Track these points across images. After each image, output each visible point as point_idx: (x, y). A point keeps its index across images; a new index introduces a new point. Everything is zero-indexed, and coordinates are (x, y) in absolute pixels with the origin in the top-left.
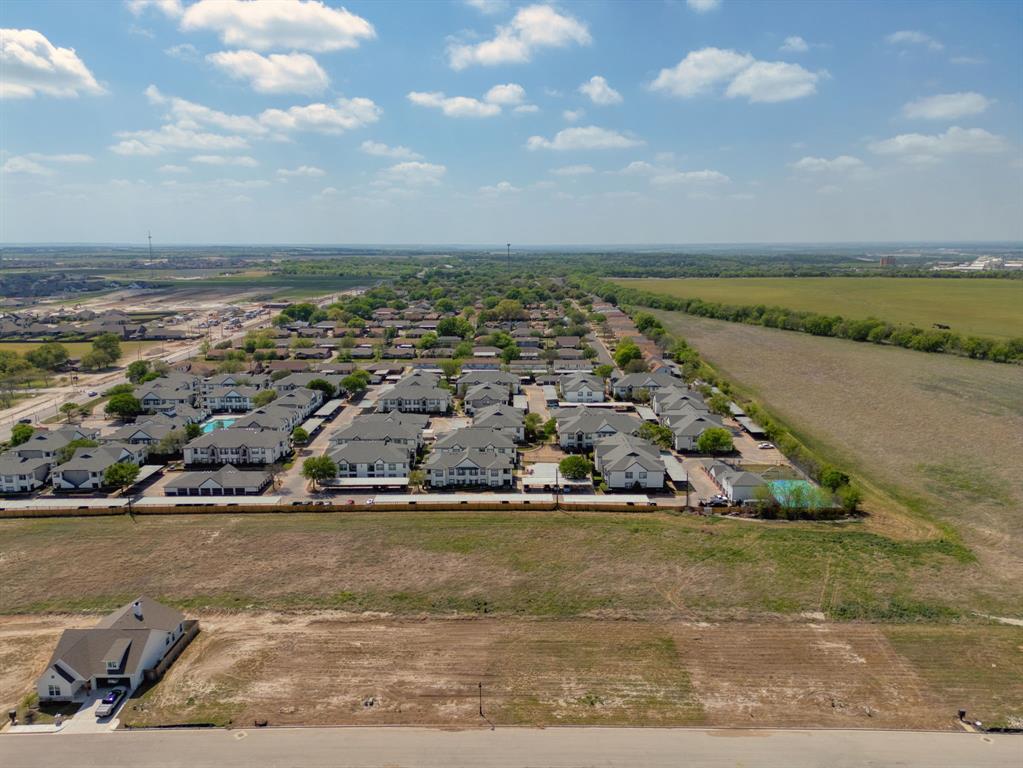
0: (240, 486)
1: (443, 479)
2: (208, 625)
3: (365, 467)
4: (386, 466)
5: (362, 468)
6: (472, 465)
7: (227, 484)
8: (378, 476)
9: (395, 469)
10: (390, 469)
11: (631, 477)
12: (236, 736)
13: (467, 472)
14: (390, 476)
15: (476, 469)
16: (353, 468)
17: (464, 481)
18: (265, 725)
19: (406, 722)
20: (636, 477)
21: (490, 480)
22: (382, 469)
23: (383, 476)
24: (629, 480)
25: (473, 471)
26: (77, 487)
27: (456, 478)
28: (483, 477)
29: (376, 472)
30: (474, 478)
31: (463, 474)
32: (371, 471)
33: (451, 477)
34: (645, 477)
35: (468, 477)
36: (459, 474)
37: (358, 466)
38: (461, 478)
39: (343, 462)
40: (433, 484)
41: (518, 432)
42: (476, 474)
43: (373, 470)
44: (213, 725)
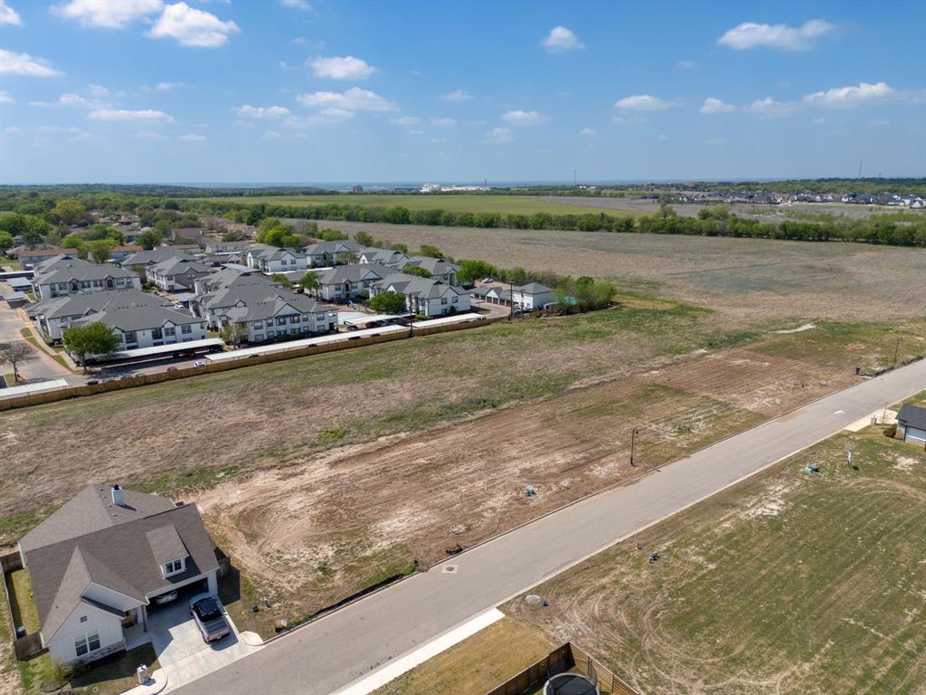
1: (261, 331)
3: (149, 334)
4: (178, 328)
5: (145, 337)
6: (293, 311)
8: (168, 342)
9: (190, 331)
10: (184, 332)
11: (446, 304)
12: (444, 571)
13: (288, 320)
14: (185, 341)
15: (297, 315)
16: (132, 339)
17: (285, 331)
18: (459, 551)
19: (586, 494)
20: (449, 303)
21: (316, 325)
22: (173, 333)
24: (445, 306)
25: (295, 318)
27: (276, 328)
28: (306, 324)
29: (165, 338)
30: (295, 326)
31: (284, 323)
32: (157, 336)
33: (270, 328)
35: (289, 327)
36: (280, 324)
37: (139, 334)
38: (282, 328)
39: (117, 332)
40: (251, 340)
42: (297, 321)
43: (161, 337)
44: (403, 575)
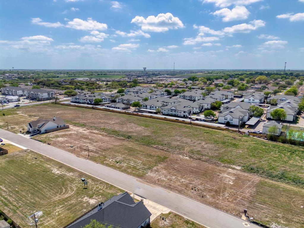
0: (119, 107)
1: (166, 112)
2: (71, 127)
3: (149, 106)
4: (154, 107)
5: (148, 107)
6: (175, 109)
7: (117, 106)
8: (152, 110)
9: (156, 108)
11: (227, 119)
12: (42, 145)
13: (173, 111)
14: (155, 110)
15: (176, 110)
16: (146, 107)
17: (172, 114)
20: (228, 120)
21: (179, 114)
22: (153, 108)
23: (153, 110)
25: (175, 111)
26: (91, 103)
27: (170, 113)
28: (178, 113)
30: (175, 113)
31: (172, 111)
34: (232, 120)
36: (171, 111)
38: (171, 112)
39: (144, 105)
40: (163, 113)
41: (208, 106)
42: (175, 112)
43: (151, 108)
44: (42, 142)
